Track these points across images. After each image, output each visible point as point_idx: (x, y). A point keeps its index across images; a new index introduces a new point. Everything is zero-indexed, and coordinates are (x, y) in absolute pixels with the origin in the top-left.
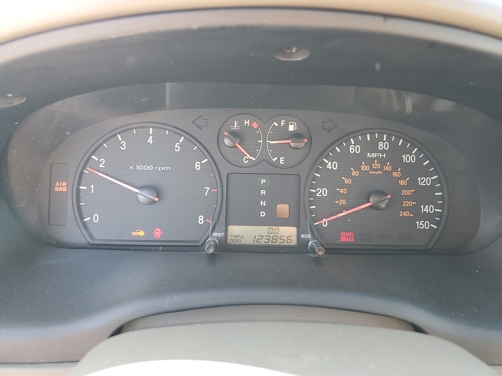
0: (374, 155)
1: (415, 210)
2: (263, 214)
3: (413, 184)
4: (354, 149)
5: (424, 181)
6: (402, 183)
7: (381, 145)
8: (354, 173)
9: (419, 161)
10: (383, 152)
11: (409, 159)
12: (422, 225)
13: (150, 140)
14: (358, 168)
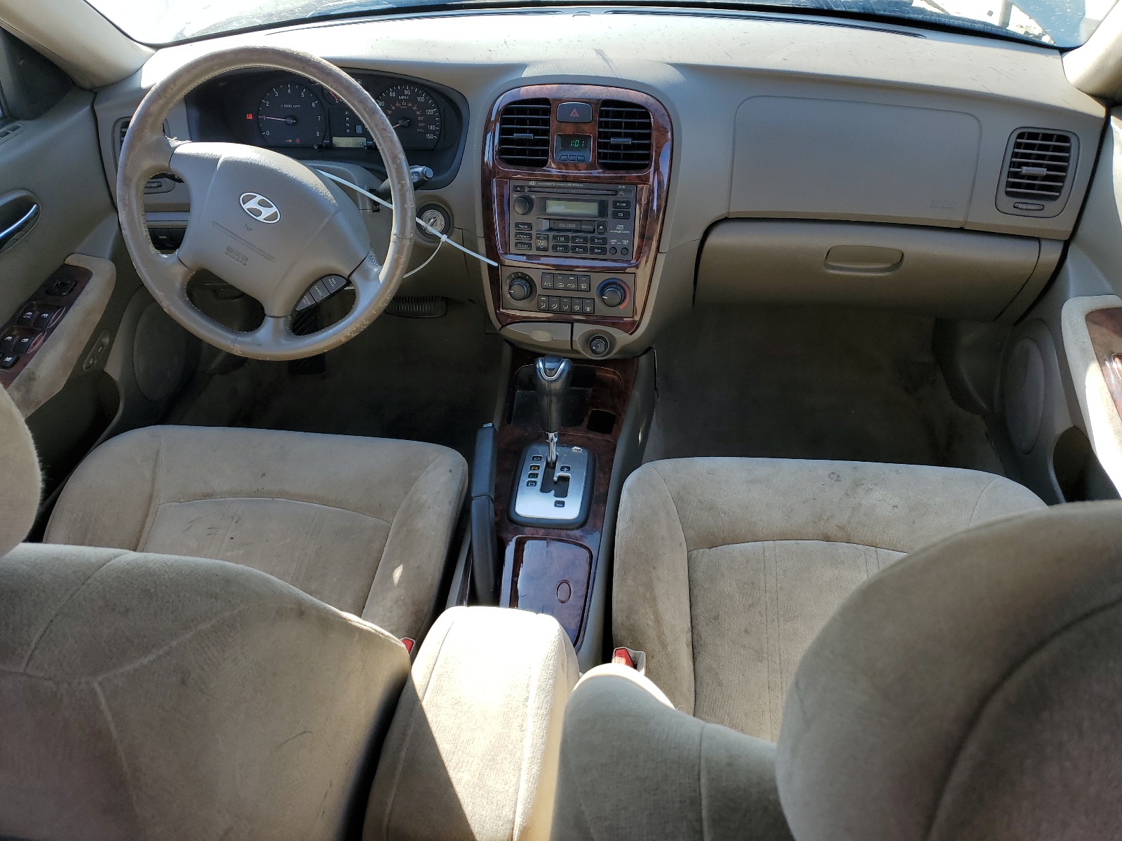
0: (402, 98)
1: (425, 128)
2: (348, 131)
3: (424, 114)
4: (392, 94)
5: (430, 112)
6: (418, 113)
7: (406, 92)
8: (393, 108)
9: (426, 101)
10: (407, 95)
11: (421, 99)
12: (429, 136)
13: (289, 91)
14: (394, 105)
